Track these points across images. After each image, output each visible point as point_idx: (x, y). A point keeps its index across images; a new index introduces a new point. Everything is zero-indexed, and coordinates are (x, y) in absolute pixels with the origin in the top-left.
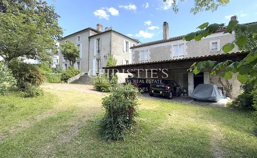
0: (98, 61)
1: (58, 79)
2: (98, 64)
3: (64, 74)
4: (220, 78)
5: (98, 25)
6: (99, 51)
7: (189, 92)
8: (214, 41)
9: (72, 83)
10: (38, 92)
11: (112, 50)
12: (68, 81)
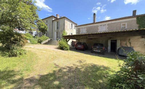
0: (57, 33)
1: (36, 42)
2: (57, 34)
3: (40, 39)
4: (126, 43)
5: (57, 15)
6: (58, 28)
7: (108, 50)
8: (124, 24)
9: (44, 44)
10: (21, 52)
11: (65, 28)
12: (42, 43)
